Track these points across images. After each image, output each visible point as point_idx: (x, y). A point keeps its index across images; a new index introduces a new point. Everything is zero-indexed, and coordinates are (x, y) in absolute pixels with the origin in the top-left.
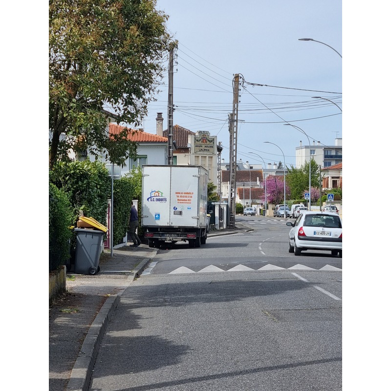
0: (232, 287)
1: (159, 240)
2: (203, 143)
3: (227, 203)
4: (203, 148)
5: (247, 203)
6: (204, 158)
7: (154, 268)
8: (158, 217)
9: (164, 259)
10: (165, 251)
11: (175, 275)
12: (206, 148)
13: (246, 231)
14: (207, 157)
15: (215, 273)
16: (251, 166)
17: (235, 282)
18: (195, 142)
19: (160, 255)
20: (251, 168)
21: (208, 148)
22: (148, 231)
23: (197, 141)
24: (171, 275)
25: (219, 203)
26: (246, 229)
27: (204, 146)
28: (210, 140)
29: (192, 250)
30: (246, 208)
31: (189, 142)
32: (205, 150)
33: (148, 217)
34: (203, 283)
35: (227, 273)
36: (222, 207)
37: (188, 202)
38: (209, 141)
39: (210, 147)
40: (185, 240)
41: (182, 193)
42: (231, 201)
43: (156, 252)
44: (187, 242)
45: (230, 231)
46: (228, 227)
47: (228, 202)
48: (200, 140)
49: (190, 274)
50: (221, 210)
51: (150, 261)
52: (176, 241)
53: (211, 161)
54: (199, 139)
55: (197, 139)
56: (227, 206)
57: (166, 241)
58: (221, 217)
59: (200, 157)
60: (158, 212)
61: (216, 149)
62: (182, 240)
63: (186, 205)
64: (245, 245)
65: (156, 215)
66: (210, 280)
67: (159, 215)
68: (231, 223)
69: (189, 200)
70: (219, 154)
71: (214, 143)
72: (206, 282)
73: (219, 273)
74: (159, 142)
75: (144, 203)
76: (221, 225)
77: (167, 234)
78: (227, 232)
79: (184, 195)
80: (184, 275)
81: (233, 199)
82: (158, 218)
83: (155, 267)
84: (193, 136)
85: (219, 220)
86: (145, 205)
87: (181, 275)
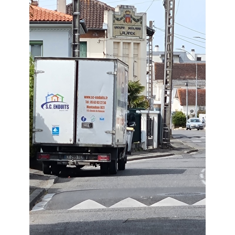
0: (154, 226)
1: (58, 163)
2: (126, 23)
3: (158, 112)
4: (126, 30)
5: (192, 111)
6: (127, 45)
7: (49, 202)
8: (56, 131)
9: (64, 190)
10: (66, 179)
11: (78, 211)
12: (130, 31)
13: (186, 152)
14: (132, 44)
15: (134, 209)
16: (199, 56)
17: (159, 220)
18: (114, 21)
19: (58, 185)
20: (199, 59)
21: (133, 31)
22: (42, 151)
23: (117, 19)
24: (72, 211)
25: (146, 111)
26: (186, 149)
27: (127, 27)
28: (136, 18)
29: (105, 178)
30: (190, 119)
31: (106, 21)
32: (128, 33)
33: (42, 131)
34: (115, 222)
35: (151, 208)
36: (151, 117)
37: (100, 109)
38: (134, 19)
39: (137, 29)
40: (94, 164)
41: (93, 98)
42: (165, 108)
43: (53, 180)
44: (98, 167)
45: (163, 152)
46: (160, 146)
47: (160, 110)
48: (121, 19)
49: (99, 210)
50: (150, 122)
51: (44, 192)
52: (83, 166)
53: (138, 49)
54: (120, 17)
55: (117, 17)
56: (159, 115)
57: (68, 166)
58: (150, 132)
59: (121, 43)
60: (56, 124)
61: (145, 32)
62: (91, 163)
63: (98, 115)
64: (181, 172)
65: (53, 129)
66: (125, 218)
67: (58, 128)
68: (164, 140)
69: (102, 107)
70: (150, 40)
71: (141, 23)
72: (120, 220)
73: (139, 209)
74: (60, 22)
75: (37, 112)
76: (150, 143)
77: (69, 155)
78: (159, 154)
79: (94, 100)
80: (91, 211)
81: (167, 106)
82: (57, 133)
83: (50, 200)
84: (111, 13)
85: (147, 135)
86: (39, 114)
87: (86, 211)
